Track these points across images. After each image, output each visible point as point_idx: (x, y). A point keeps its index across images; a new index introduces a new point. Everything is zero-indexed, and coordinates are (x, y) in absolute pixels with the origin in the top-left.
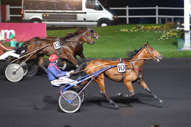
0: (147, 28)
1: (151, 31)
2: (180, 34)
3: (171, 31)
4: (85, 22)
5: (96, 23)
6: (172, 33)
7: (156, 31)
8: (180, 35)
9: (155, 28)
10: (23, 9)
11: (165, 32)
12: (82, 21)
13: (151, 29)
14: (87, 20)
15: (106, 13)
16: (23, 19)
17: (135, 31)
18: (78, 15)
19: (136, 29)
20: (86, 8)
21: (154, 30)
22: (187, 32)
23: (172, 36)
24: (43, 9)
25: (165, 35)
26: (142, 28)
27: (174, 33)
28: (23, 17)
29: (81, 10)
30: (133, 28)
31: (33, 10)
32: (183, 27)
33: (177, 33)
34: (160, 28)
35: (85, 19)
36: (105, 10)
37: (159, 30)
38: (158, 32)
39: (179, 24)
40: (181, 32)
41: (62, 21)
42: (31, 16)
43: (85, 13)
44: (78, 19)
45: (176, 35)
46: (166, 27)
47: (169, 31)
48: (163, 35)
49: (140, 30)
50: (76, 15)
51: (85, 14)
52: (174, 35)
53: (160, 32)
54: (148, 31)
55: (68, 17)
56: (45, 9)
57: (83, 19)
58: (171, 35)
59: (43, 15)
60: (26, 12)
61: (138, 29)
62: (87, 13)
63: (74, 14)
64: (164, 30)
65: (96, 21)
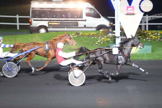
0: (85, 34)
1: (88, 37)
2: (113, 39)
3: (105, 37)
4: (85, 28)
5: (95, 29)
6: (106, 39)
7: (92, 37)
8: (113, 41)
9: (91, 35)
10: (31, 18)
11: (100, 37)
12: (83, 28)
13: (88, 36)
14: (87, 26)
15: (103, 21)
16: (31, 26)
17: (75, 37)
18: (79, 22)
19: (75, 35)
20: (86, 16)
21: (91, 36)
22: (118, 37)
23: (106, 42)
24: (49, 17)
25: (100, 41)
26: (80, 34)
27: (107, 39)
28: (31, 24)
29: (82, 18)
30: (73, 34)
31: (40, 18)
32: (114, 33)
33: (110, 39)
34: (96, 34)
35: (85, 26)
36: (102, 18)
37: (95, 36)
38: (95, 37)
39: (111, 30)
40: (113, 38)
41: (65, 28)
42: (38, 24)
43: (85, 20)
44: (79, 26)
45: (109, 41)
46: (101, 34)
47: (103, 37)
48: (98, 40)
49: (78, 36)
50: (78, 22)
51: (85, 22)
52: (108, 40)
53: (96, 37)
54: (85, 37)
55: (71, 24)
56: (50, 17)
57: (83, 26)
58: (105, 40)
59: (49, 22)
60: (34, 20)
61: (77, 35)
62: (86, 21)
63: (76, 21)
64: (100, 36)
65: (95, 28)
